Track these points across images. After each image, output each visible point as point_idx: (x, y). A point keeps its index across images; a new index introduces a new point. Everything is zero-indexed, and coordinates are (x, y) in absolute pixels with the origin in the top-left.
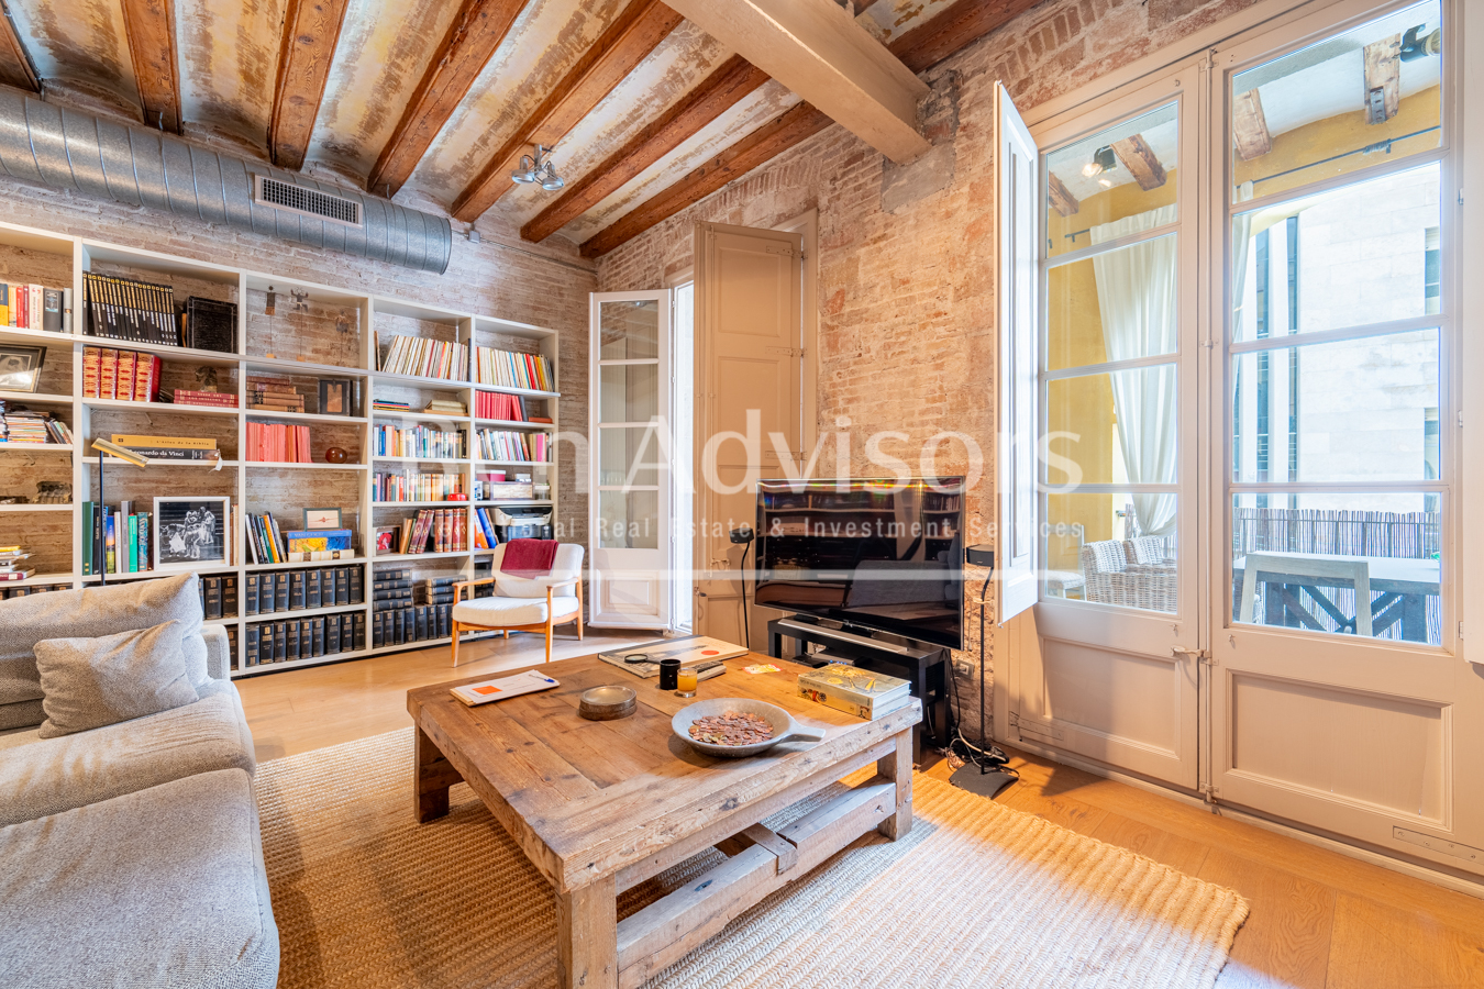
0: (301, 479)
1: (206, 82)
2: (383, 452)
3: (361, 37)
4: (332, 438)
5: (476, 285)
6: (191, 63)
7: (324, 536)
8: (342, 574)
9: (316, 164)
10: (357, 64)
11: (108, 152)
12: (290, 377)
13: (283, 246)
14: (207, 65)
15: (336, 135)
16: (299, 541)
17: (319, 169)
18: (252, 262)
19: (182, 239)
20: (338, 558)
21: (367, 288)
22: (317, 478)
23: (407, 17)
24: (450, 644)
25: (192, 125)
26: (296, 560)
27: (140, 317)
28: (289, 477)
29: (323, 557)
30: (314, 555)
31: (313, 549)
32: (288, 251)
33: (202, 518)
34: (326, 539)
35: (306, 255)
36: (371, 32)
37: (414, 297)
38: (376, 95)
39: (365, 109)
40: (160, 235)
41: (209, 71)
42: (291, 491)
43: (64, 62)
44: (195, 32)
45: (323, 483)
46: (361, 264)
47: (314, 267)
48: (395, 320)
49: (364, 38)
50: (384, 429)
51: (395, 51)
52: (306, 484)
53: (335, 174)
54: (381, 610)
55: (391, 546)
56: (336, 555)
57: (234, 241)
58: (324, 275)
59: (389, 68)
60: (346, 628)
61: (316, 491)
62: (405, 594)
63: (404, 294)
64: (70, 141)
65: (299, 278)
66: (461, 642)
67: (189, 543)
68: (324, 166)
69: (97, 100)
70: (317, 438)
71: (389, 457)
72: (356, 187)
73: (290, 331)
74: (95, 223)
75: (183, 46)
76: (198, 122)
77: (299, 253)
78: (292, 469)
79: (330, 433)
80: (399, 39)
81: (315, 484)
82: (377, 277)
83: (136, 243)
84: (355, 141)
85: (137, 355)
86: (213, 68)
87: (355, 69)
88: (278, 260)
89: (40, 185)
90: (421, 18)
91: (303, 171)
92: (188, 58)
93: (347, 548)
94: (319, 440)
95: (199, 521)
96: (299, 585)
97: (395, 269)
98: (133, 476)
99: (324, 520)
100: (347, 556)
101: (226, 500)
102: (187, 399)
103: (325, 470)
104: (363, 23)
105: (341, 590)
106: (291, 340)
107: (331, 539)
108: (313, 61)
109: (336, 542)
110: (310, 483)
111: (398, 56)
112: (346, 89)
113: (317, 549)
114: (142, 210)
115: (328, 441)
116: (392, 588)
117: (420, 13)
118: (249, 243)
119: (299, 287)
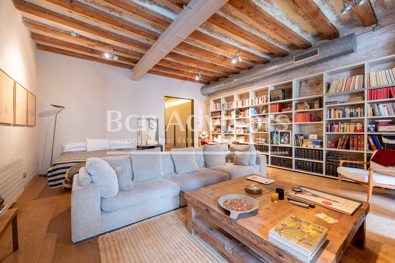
0: (312, 126)
1: (283, 44)
2: (330, 117)
3: (287, 17)
4: (321, 115)
5: (379, 47)
6: (277, 44)
7: (311, 141)
8: (317, 152)
9: (316, 42)
10: (294, 21)
11: (280, 65)
12: (310, 100)
13: (308, 68)
14: (279, 42)
15: (313, 34)
16: (305, 142)
17: (317, 43)
18: (301, 75)
19: (288, 77)
20: (315, 147)
21: (331, 68)
22: (317, 126)
23: (288, 6)
24: (337, 179)
25: (290, 52)
26: (304, 146)
27: (277, 96)
28: (309, 126)
29: (311, 146)
30: (309, 146)
31: (309, 144)
32: (309, 69)
33: (286, 135)
34: (312, 142)
35: (313, 68)
36: (287, 14)
37: (348, 64)
38: (306, 21)
39: (309, 25)
40: (285, 78)
41: (281, 42)
42: (310, 129)
43: (270, 55)
44: (271, 40)
45: (318, 127)
46: (329, 62)
47: (316, 70)
48: (341, 75)
49: (288, 16)
50: (331, 110)
51: (296, 12)
52: (314, 127)
53: (321, 41)
54: (328, 164)
55: (335, 146)
56: (314, 146)
57: (298, 72)
58: (318, 71)
59: (300, 15)
60: (318, 167)
61: (316, 129)
62: (337, 161)
63: (344, 65)
64: (275, 67)
65: (312, 74)
66: (342, 180)
67: (284, 140)
68: (318, 41)
69: (276, 58)
70: (316, 115)
71: (332, 119)
72: (328, 41)
73: (309, 89)
74: (276, 80)
75: (273, 43)
76: (291, 50)
77: (312, 68)
78: (310, 124)
79: (320, 113)
80: (293, 10)
81: (316, 127)
82: (334, 64)
83: (281, 81)
84: (317, 31)
85: (277, 104)
86: (280, 42)
87: (295, 22)
88: (307, 72)
89: (270, 78)
90: (289, 3)
91: (313, 46)
92: (276, 44)
93: (318, 145)
94: (317, 116)
95: (286, 136)
96: (307, 153)
97: (340, 58)
98: (281, 127)
99: (313, 137)
100: (318, 147)
101: (291, 131)
102: (284, 111)
103: (319, 123)
104: (283, 15)
105: (317, 156)
106: (310, 91)
107: (313, 142)
108: (281, 31)
109: (315, 143)
110: (315, 127)
111: (297, 12)
112: (300, 26)
113: (310, 144)
114: (282, 74)
115: (319, 115)
116: (332, 158)
117: (288, 3)
118: (301, 71)
119: (306, 78)
